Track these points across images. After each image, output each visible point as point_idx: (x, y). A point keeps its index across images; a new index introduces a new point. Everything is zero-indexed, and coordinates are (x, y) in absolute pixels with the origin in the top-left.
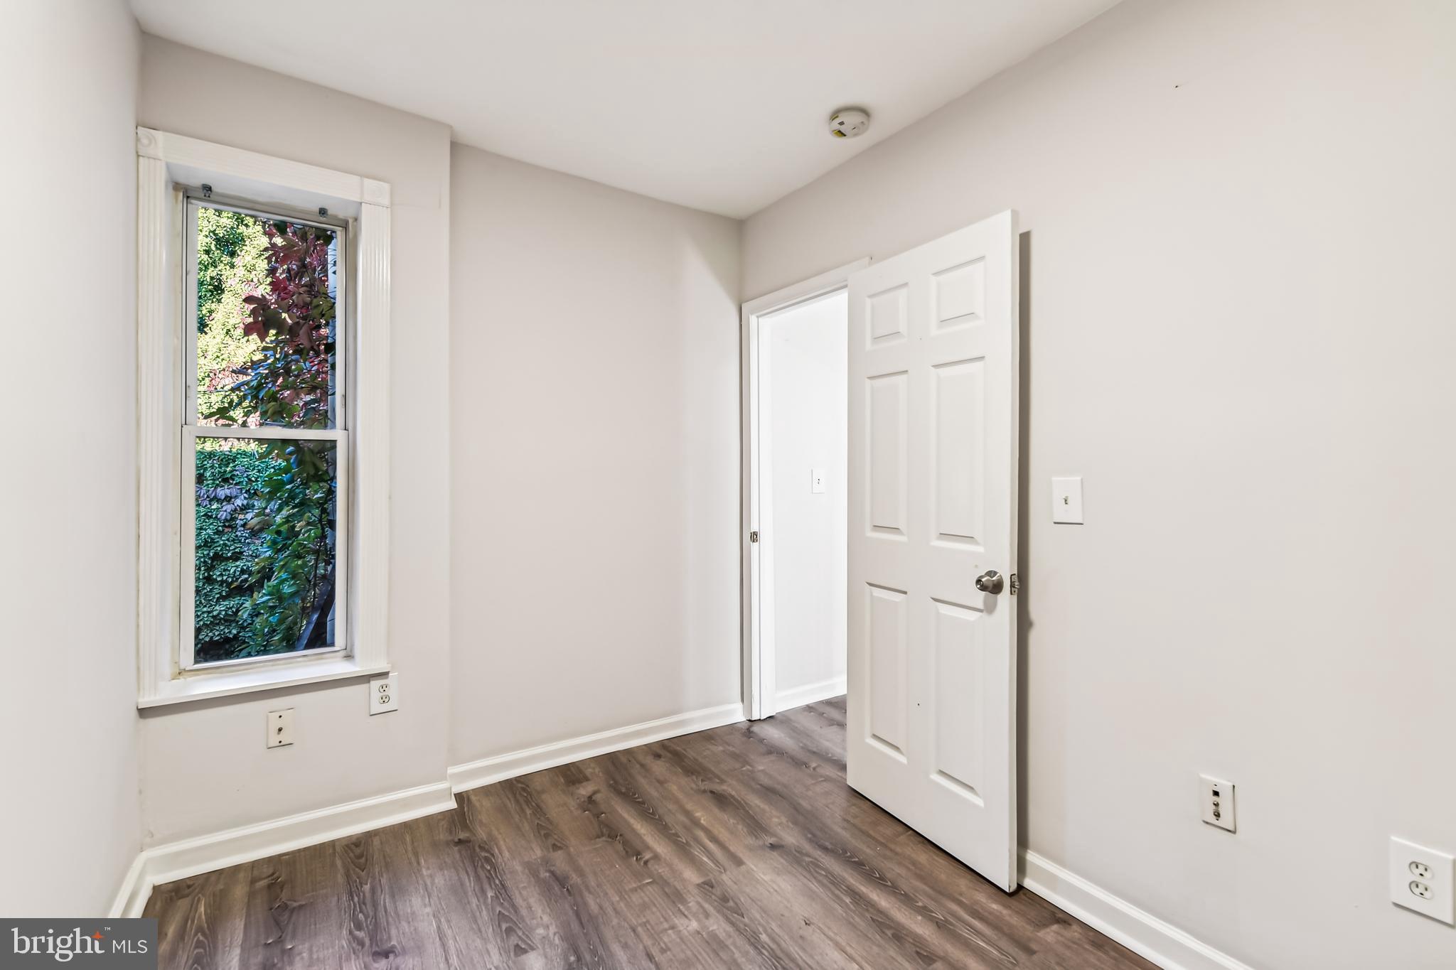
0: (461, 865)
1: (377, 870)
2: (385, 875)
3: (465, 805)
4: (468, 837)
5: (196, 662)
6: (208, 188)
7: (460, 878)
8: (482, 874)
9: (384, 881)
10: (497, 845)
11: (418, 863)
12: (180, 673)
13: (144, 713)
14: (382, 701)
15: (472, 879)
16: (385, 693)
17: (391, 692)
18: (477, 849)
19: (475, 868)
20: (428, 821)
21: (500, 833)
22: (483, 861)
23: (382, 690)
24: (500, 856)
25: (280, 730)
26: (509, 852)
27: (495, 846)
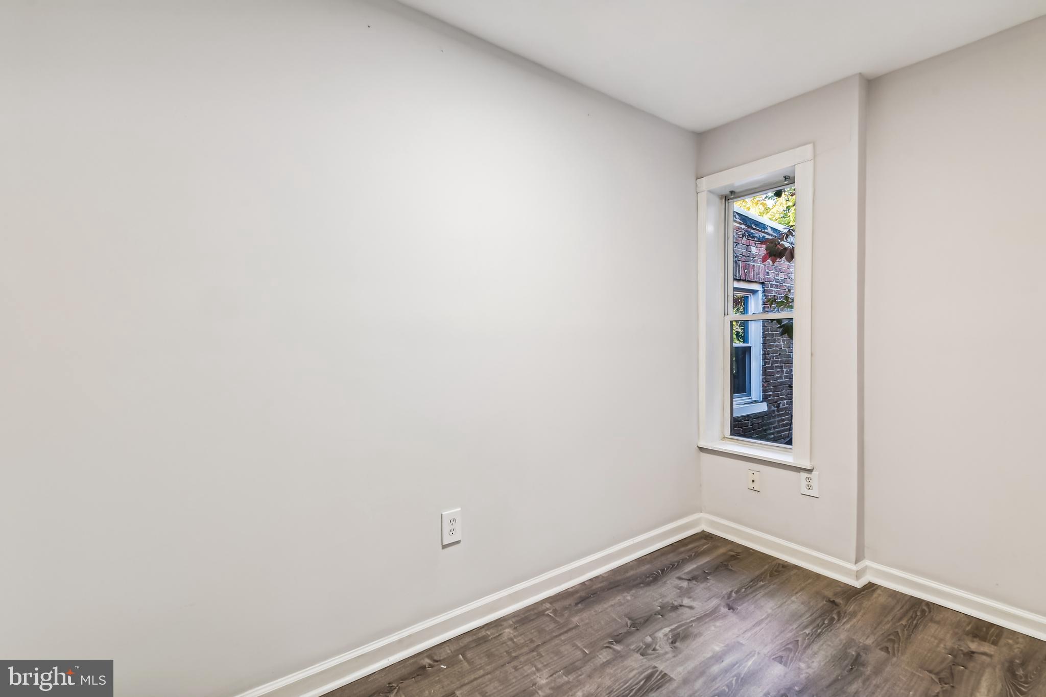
0: (815, 610)
1: (776, 581)
2: (775, 586)
3: (866, 591)
4: (840, 604)
5: (731, 435)
6: (732, 192)
7: (804, 614)
8: (819, 621)
9: (772, 587)
10: (850, 618)
11: (797, 593)
12: (724, 438)
13: (701, 449)
14: (808, 488)
15: (809, 619)
16: (809, 483)
17: (814, 483)
18: (835, 612)
19: (820, 616)
20: (832, 582)
21: (862, 616)
22: (829, 618)
23: (808, 481)
24: (842, 623)
25: (753, 481)
26: (851, 626)
27: (847, 618)
